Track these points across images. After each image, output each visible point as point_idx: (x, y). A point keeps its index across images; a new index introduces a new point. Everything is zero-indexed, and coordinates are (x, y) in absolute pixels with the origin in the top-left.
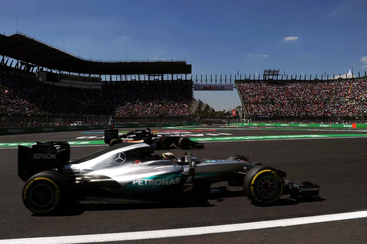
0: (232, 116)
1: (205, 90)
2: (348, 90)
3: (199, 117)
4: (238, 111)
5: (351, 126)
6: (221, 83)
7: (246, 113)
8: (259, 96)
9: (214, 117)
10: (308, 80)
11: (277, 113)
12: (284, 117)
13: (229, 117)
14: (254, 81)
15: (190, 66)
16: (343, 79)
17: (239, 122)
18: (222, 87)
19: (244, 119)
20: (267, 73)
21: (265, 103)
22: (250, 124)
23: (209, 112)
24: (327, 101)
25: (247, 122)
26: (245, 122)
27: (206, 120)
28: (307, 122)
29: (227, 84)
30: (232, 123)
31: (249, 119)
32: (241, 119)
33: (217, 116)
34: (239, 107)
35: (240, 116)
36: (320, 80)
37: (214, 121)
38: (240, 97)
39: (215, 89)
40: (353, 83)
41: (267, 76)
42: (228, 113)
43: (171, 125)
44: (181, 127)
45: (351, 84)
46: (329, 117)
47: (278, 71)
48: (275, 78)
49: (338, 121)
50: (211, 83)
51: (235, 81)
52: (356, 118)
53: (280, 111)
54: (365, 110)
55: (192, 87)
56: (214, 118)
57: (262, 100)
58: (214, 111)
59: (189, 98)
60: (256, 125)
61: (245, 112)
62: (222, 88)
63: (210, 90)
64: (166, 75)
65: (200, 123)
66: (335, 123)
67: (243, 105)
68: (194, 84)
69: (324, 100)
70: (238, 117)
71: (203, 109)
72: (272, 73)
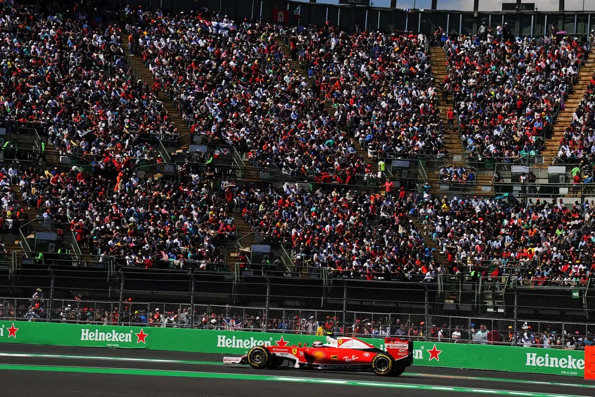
2: (566, 98)
11: (53, 236)
12: (112, 271)
16: (540, 16)
24: (422, 170)
36: (384, 11)
45: (587, 54)
49: (488, 324)
53: (78, 227)
66: (465, 337)
69: (398, 163)
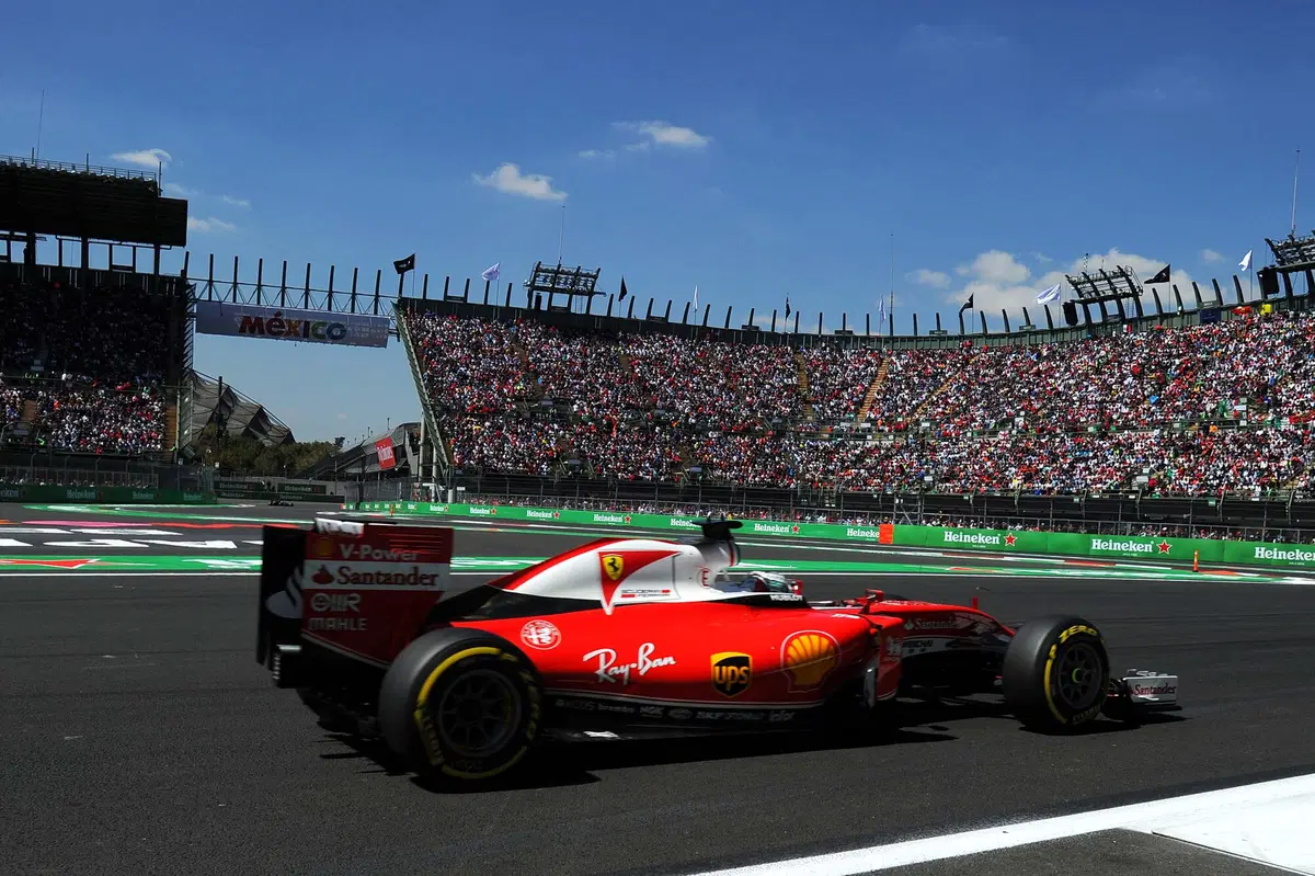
0: (377, 468)
1: (252, 333)
2: (870, 385)
3: (217, 465)
4: (403, 446)
5: (873, 534)
6: (330, 308)
7: (440, 456)
8: (503, 383)
9: (292, 465)
10: (716, 330)
11: (578, 462)
12: (610, 482)
13: (360, 471)
14: (485, 312)
15: (180, 208)
16: (856, 338)
17: (406, 497)
18: (338, 326)
19: (432, 486)
20: (545, 281)
21: (528, 415)
22: (456, 509)
23: (268, 443)
24: (789, 425)
25: (444, 500)
26: (436, 500)
27: (248, 479)
29: (357, 314)
30: (372, 500)
31: (454, 483)
32: (417, 485)
33: (303, 463)
34: (410, 428)
35: (413, 471)
36: (767, 333)
37: (291, 485)
38: (418, 381)
39: (301, 333)
40: (890, 356)
41: (545, 296)
42: (358, 453)
43: (70, 494)
44: (119, 509)
45: (882, 360)
46: (794, 491)
47: (595, 277)
48: (579, 306)
49: (826, 512)
50: (283, 305)
51: (395, 301)
52: (893, 501)
53: (591, 457)
54: (928, 473)
55: (184, 316)
56: (291, 473)
57: (518, 399)
58: (289, 438)
59: (172, 368)
60: (484, 512)
61: (439, 450)
62: (336, 332)
63: (276, 335)
64: (51, 239)
65: (220, 496)
66: (813, 520)
67: (428, 416)
68: (196, 301)
69: (776, 420)
70: (405, 471)
71: (235, 426)
72: (565, 283)
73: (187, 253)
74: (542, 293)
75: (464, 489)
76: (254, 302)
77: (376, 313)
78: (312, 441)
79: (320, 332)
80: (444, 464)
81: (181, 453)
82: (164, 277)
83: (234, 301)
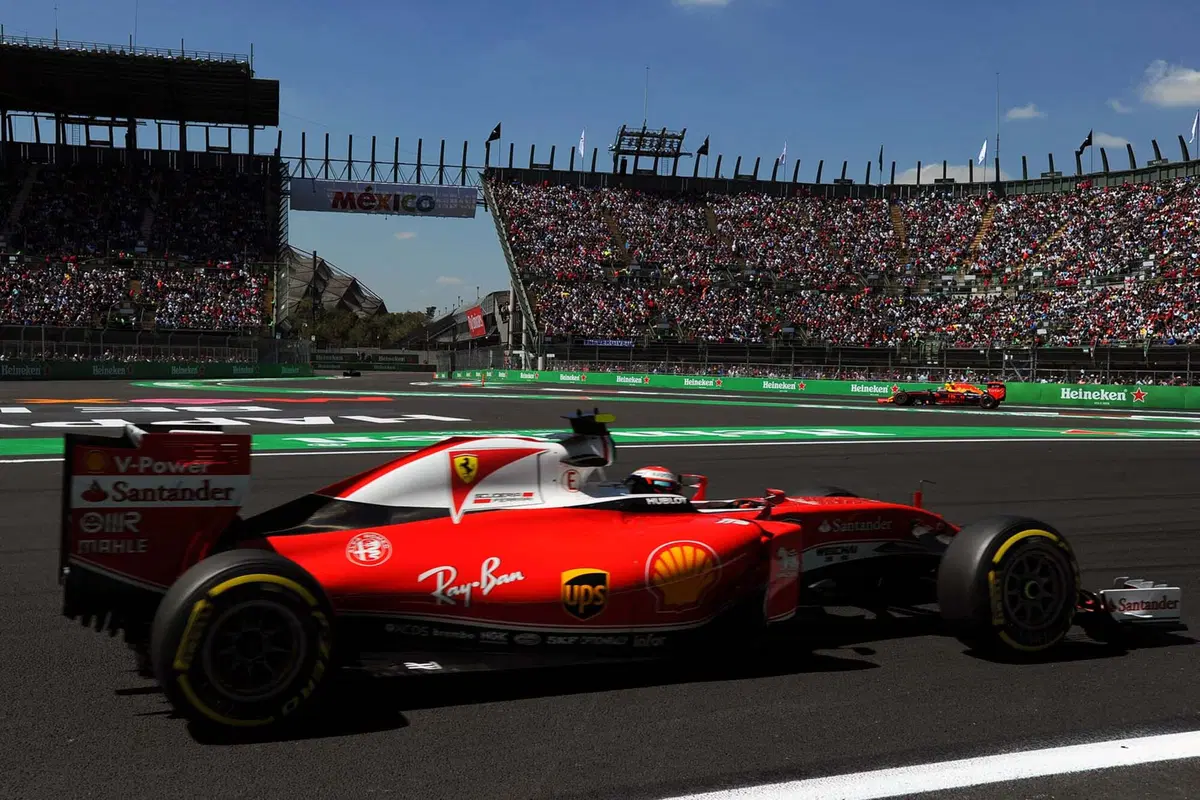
0: (467, 337)
1: (344, 208)
2: (975, 234)
3: (313, 338)
4: (493, 315)
6: (418, 181)
7: (529, 323)
8: (590, 249)
9: (385, 337)
10: (806, 185)
11: (667, 326)
12: (700, 345)
13: (452, 340)
14: (571, 178)
15: (272, 88)
16: (958, 186)
17: (498, 365)
18: (426, 198)
19: (522, 353)
20: (630, 144)
21: (616, 280)
22: (547, 376)
23: (361, 315)
24: (886, 280)
25: (534, 367)
26: (527, 368)
27: (343, 351)
28: (797, 374)
29: (445, 184)
30: (462, 369)
31: (544, 352)
32: (507, 352)
33: (396, 333)
34: (499, 296)
35: (504, 339)
36: (861, 186)
37: (385, 356)
39: (392, 205)
40: (996, 203)
41: (630, 159)
42: (450, 323)
43: (175, 370)
44: (221, 384)
45: (987, 207)
46: (894, 349)
47: (681, 138)
48: (665, 168)
49: (928, 371)
50: (373, 179)
51: (482, 171)
52: (1002, 357)
53: (681, 320)
54: (1041, 326)
55: (279, 193)
56: (384, 342)
57: (605, 264)
58: (382, 308)
59: (270, 248)
60: (574, 378)
61: (528, 318)
62: (425, 204)
63: (367, 209)
64: (151, 122)
65: (316, 368)
66: (914, 379)
67: (517, 285)
68: (290, 178)
69: (872, 276)
70: (495, 340)
71: (330, 299)
72: (651, 146)
73: (280, 132)
74: (627, 157)
75: (553, 355)
76: (345, 177)
77: (463, 184)
78: (404, 312)
79: (409, 205)
80: (533, 332)
81: (278, 328)
82: (258, 156)
83: (326, 177)
